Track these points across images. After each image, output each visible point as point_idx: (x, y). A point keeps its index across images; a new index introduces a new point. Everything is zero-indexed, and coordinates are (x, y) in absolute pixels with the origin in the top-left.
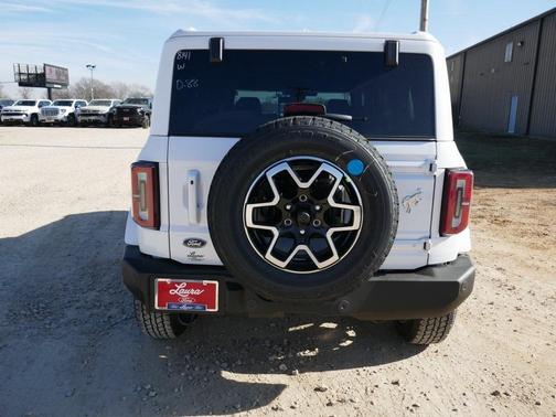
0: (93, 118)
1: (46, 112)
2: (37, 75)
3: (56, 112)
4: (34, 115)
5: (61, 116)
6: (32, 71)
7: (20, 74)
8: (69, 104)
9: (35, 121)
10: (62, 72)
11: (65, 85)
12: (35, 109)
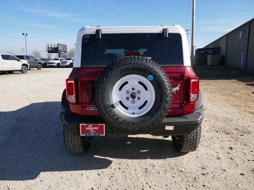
1: (62, 63)
2: (55, 48)
3: (66, 62)
4: (58, 64)
5: (67, 64)
6: (53, 47)
7: (49, 48)
8: (70, 59)
9: (58, 66)
10: (65, 47)
11: (66, 52)
12: (59, 62)
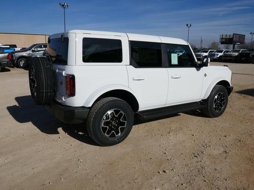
0: (228, 58)
2: (230, 39)
6: (228, 37)
7: (222, 39)
10: (242, 37)
